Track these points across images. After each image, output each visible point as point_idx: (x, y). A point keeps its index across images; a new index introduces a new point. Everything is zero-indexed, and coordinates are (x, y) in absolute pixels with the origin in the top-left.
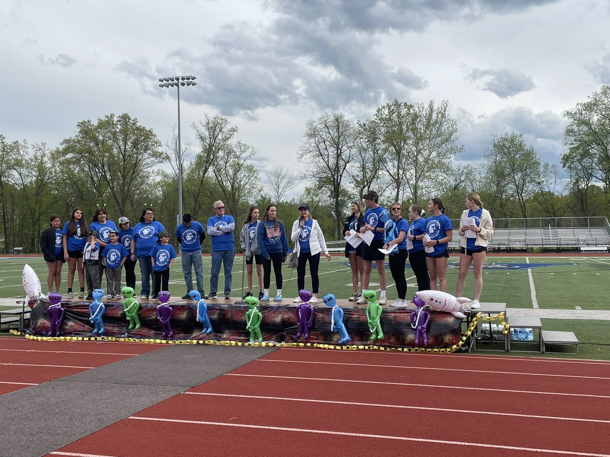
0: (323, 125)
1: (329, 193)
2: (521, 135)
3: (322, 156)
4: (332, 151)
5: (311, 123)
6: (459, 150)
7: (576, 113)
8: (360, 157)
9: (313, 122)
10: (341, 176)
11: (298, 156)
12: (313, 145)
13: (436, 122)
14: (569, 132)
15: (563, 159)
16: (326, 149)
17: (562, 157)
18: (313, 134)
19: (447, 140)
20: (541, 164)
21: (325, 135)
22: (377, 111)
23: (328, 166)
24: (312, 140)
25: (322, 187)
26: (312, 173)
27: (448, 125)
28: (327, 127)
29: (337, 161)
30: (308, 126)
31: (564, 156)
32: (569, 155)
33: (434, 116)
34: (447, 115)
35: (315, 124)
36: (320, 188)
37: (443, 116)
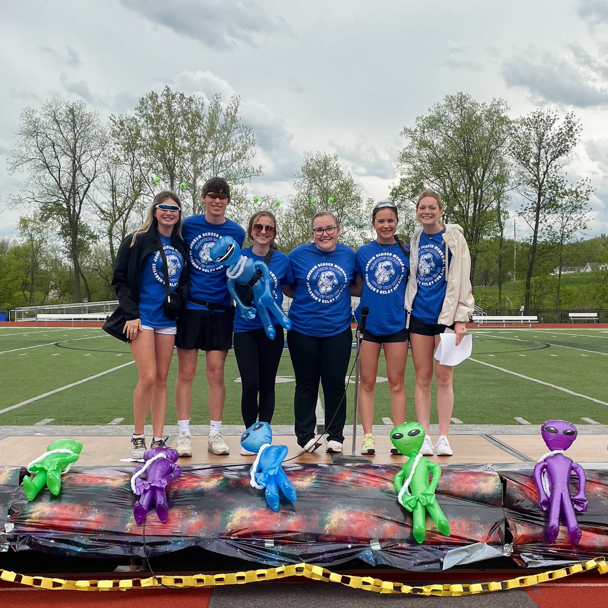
0: (50, 118)
1: (59, 229)
2: (336, 157)
3: (48, 168)
4: (65, 162)
5: (28, 114)
6: (256, 173)
7: (416, 131)
8: (109, 174)
9: (33, 111)
10: (81, 202)
11: (9, 166)
12: (33, 149)
13: (224, 128)
14: (406, 157)
15: (392, 194)
16: (57, 157)
17: (391, 191)
18: (33, 131)
19: (239, 156)
20: (364, 200)
21: (53, 135)
22: (141, 103)
23: (59, 184)
24: (33, 141)
25: (47, 218)
26: (30, 195)
27: (241, 134)
28: (57, 121)
29: (74, 177)
30: (25, 118)
31: (394, 190)
32: (400, 189)
33: (221, 119)
34: (238, 119)
35: (37, 115)
36: (44, 219)
37: (234, 120)
